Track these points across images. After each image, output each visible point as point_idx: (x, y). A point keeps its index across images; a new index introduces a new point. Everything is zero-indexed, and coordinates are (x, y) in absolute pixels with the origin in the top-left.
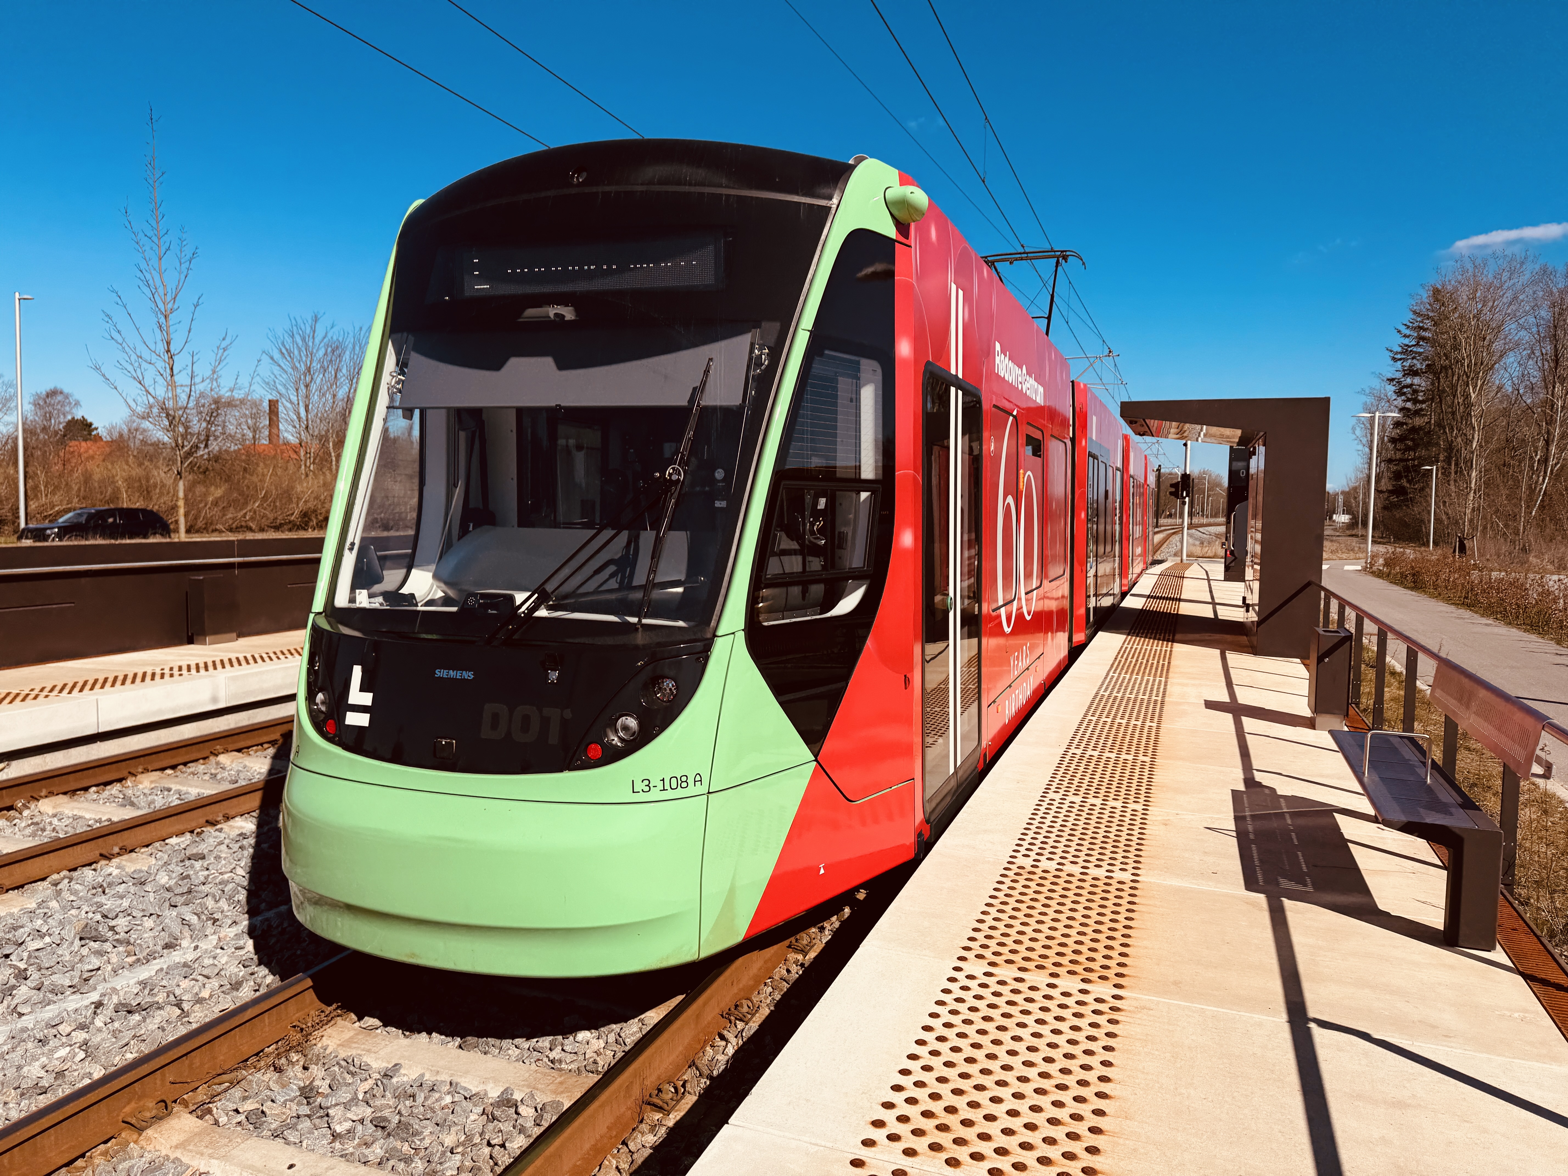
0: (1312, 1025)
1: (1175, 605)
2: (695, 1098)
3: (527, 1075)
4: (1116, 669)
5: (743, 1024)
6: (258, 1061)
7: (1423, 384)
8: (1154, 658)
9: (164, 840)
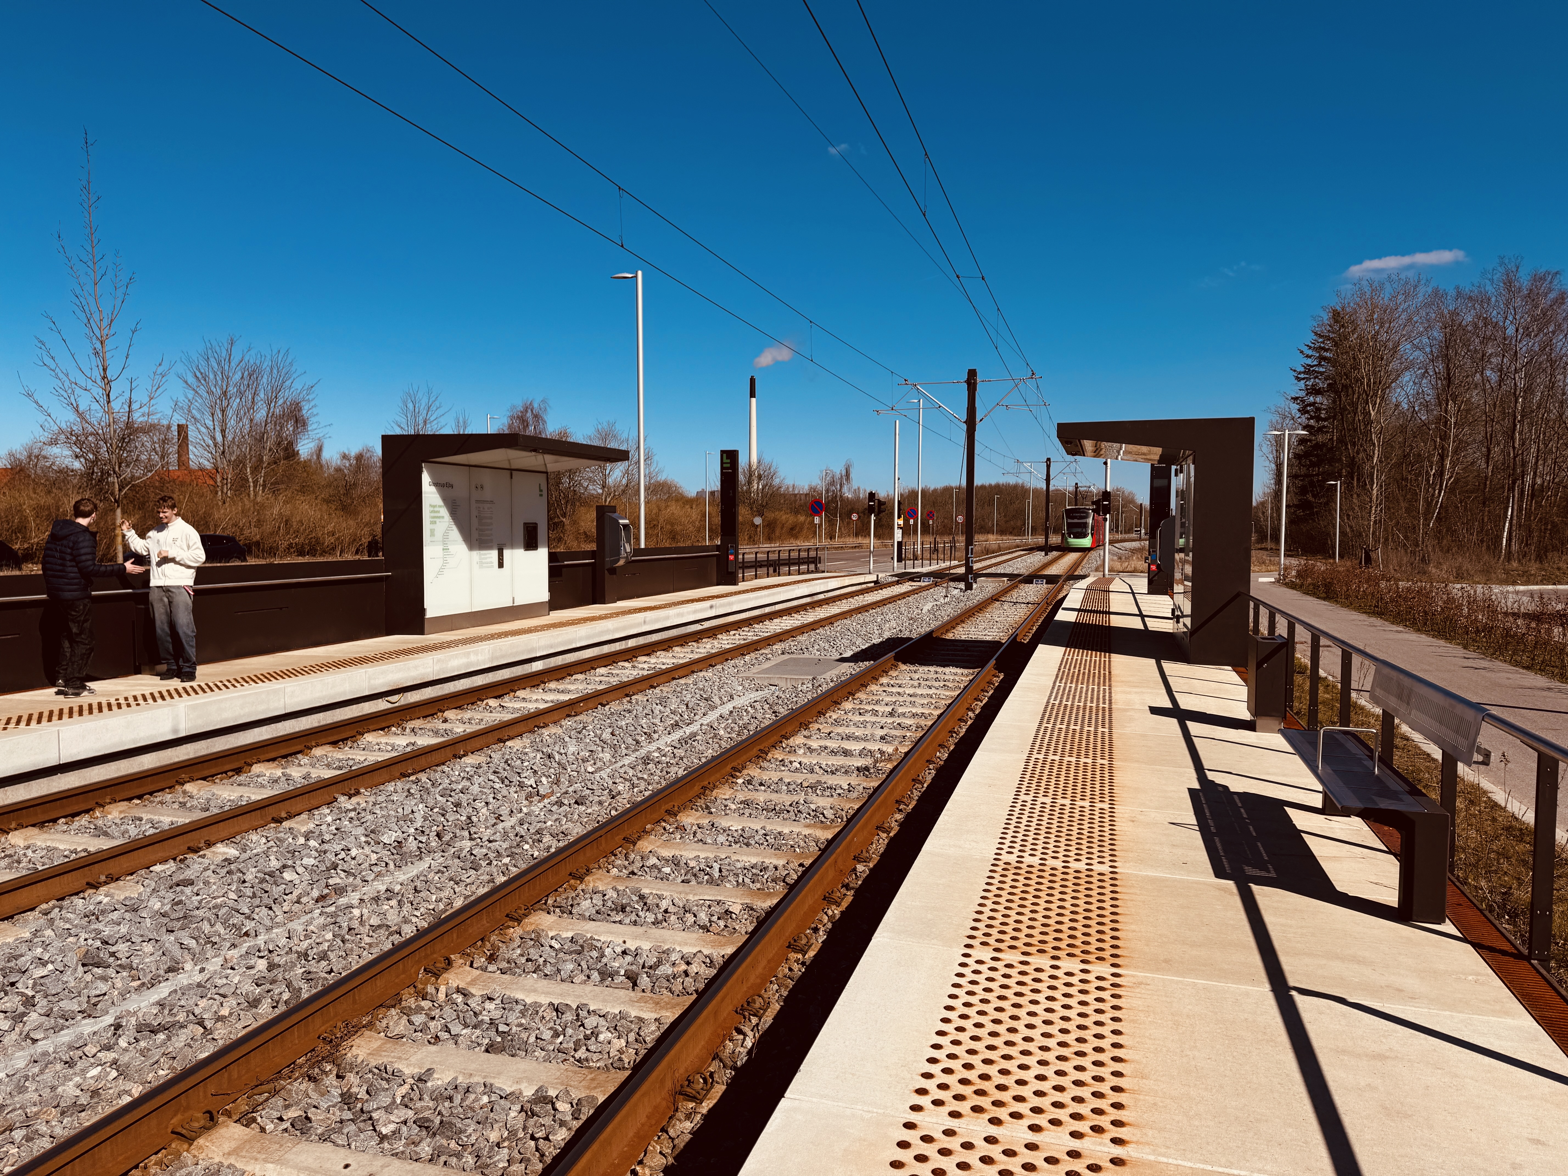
0: (1294, 993)
1: (1105, 618)
2: (724, 1087)
3: (559, 1073)
4: (1061, 679)
5: (757, 1019)
6: (292, 1072)
7: (1325, 402)
8: (1095, 667)
9: (148, 868)
